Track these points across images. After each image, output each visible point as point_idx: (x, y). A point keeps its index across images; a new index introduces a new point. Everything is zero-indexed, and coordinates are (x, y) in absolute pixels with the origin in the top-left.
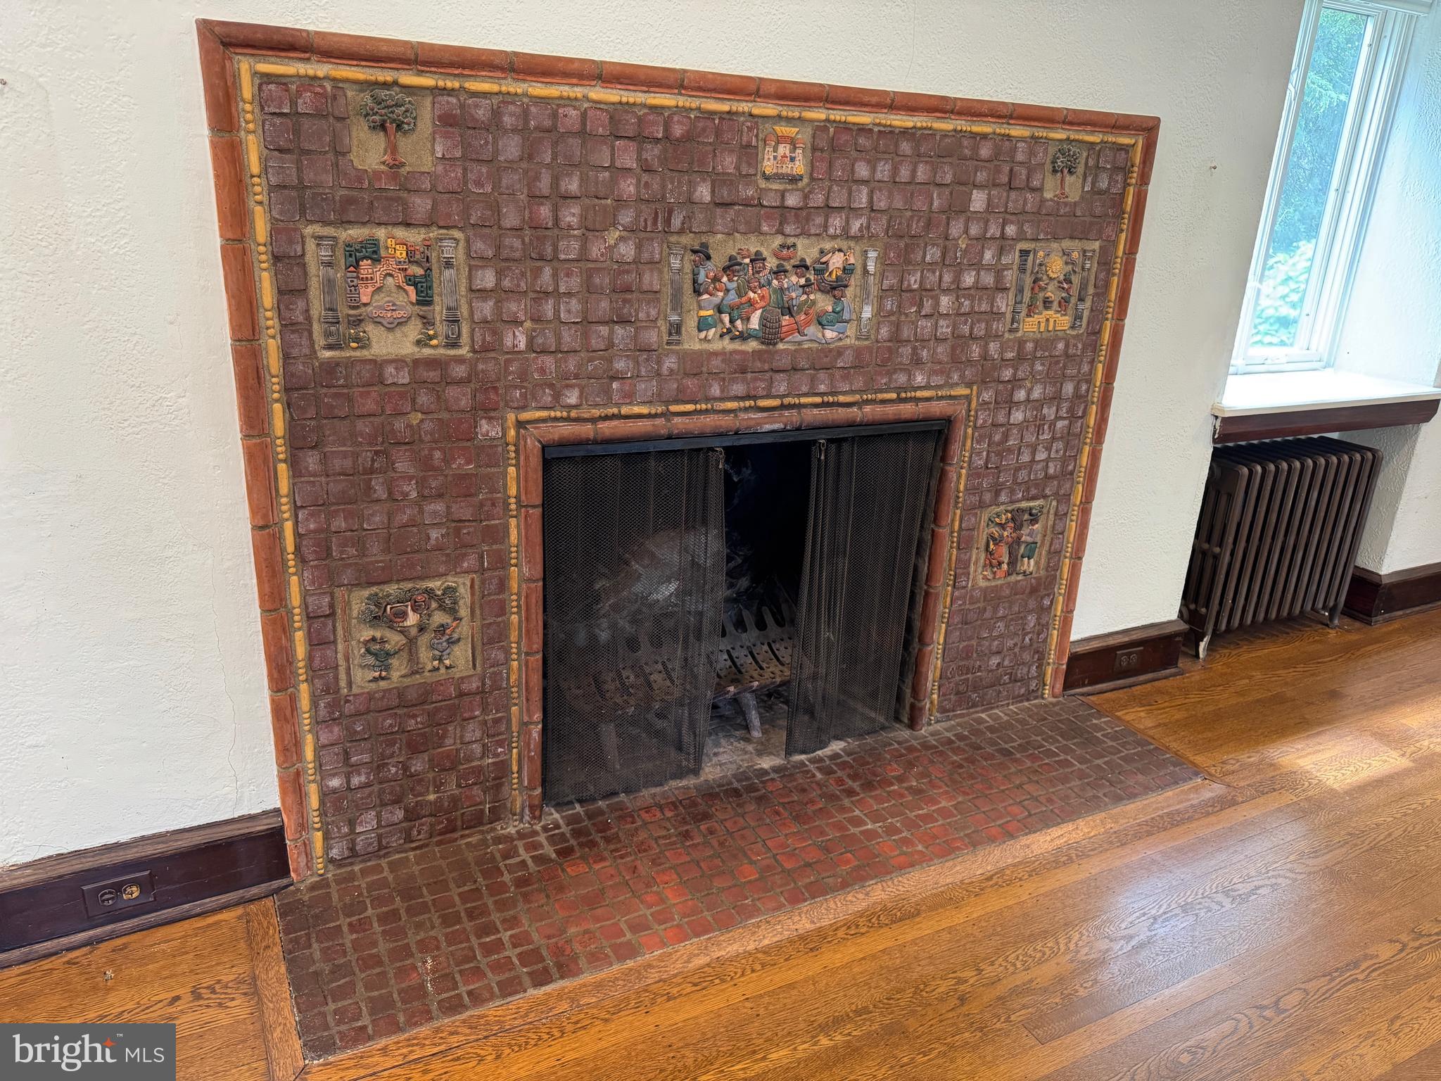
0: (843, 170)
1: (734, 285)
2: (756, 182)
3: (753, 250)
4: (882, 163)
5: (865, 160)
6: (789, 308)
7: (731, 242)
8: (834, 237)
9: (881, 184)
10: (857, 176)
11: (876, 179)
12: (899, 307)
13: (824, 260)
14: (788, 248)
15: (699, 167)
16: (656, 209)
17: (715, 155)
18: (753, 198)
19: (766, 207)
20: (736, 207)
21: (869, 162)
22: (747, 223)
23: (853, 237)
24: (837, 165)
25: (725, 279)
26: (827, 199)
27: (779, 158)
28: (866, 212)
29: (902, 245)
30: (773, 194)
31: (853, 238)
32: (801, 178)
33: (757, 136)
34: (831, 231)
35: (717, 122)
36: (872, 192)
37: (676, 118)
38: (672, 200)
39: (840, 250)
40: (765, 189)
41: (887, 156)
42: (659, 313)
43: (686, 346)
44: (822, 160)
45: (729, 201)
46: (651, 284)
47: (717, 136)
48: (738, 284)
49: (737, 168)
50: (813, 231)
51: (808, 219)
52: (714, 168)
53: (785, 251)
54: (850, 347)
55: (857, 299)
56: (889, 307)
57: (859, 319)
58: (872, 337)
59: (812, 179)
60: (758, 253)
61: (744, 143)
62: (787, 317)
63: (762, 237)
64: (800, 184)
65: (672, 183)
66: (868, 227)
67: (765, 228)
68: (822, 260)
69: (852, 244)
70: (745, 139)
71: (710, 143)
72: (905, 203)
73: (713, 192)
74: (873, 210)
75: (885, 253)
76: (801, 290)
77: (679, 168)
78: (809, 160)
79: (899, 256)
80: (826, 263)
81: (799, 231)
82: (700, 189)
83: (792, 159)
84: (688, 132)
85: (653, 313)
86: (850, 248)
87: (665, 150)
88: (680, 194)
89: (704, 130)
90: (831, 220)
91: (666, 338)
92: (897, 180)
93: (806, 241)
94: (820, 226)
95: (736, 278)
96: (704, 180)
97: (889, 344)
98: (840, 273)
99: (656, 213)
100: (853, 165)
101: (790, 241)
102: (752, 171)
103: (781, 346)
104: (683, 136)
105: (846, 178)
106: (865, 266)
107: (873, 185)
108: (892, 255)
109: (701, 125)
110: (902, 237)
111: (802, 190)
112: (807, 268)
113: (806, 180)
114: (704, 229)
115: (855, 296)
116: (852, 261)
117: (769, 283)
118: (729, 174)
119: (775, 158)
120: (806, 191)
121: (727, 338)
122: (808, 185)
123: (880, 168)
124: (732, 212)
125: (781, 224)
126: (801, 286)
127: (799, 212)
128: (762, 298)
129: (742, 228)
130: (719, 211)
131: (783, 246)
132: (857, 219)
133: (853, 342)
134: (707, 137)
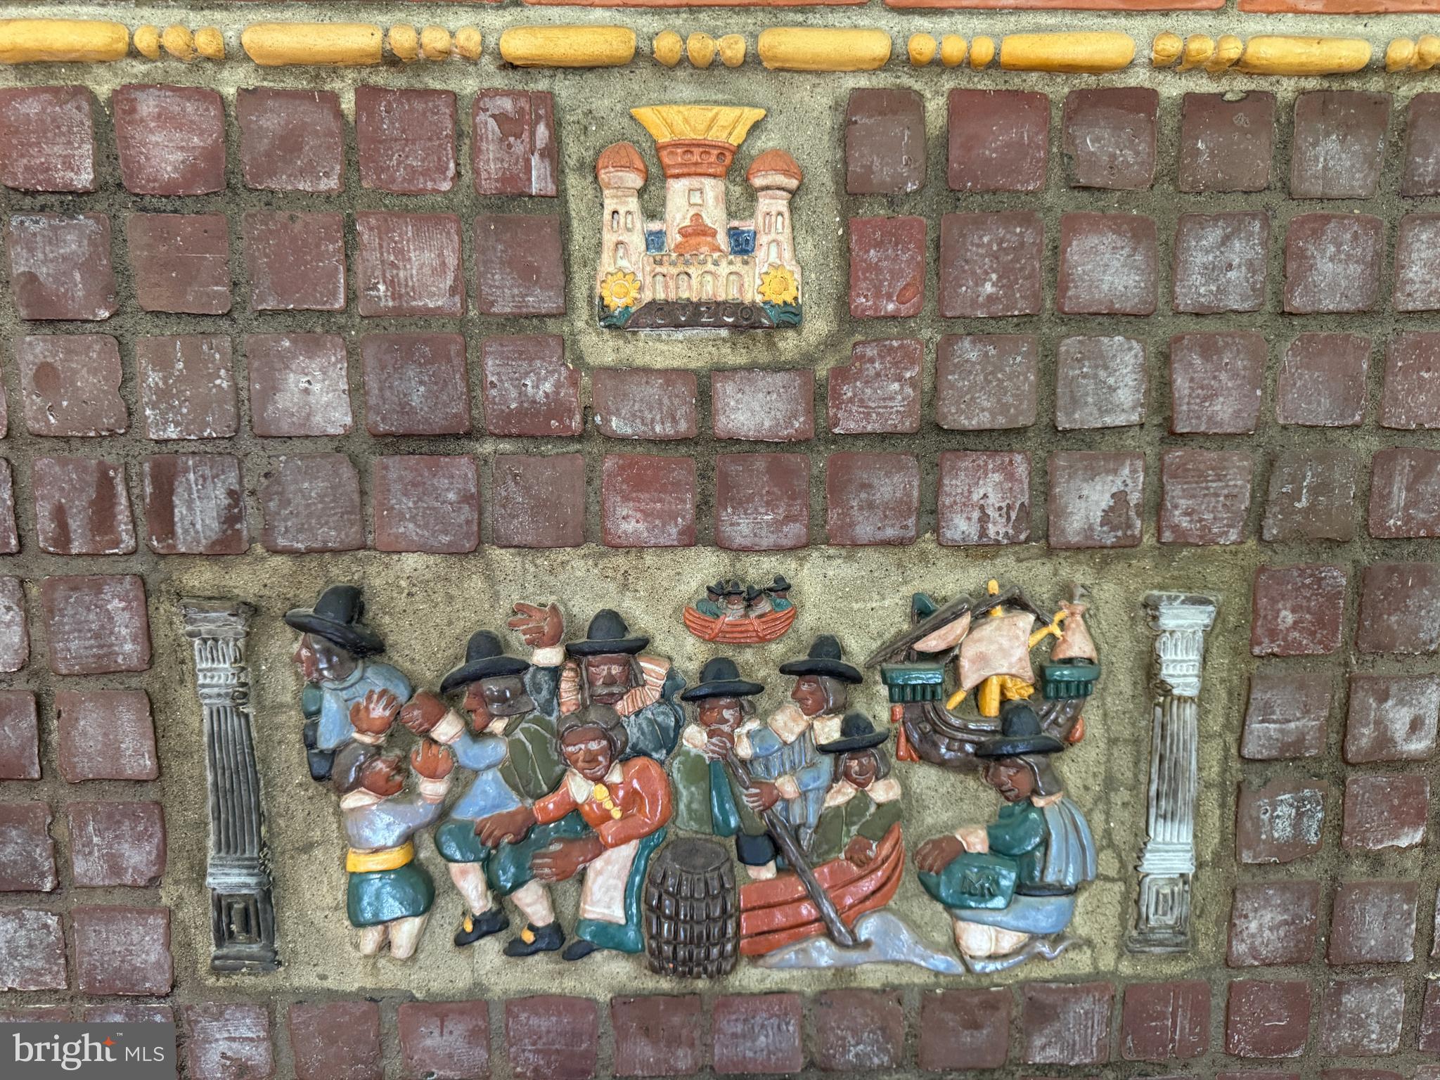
0: (1007, 275)
1: (498, 750)
2: (567, 344)
3: (585, 608)
4: (1213, 236)
5: (1118, 224)
6: (771, 837)
7: (477, 582)
8: (983, 549)
9: (1210, 325)
10: (1080, 296)
11: (1185, 301)
12: (1337, 826)
13: (932, 643)
14: (751, 598)
15: (282, 293)
16: (103, 471)
17: (351, 245)
18: (556, 408)
19: (623, 440)
20: (487, 447)
21: (1140, 232)
22: (540, 508)
23: (1078, 549)
24: (973, 252)
25: (447, 729)
26: (932, 398)
27: (674, 238)
28: (1147, 443)
29: (1339, 576)
30: (653, 390)
31: (1083, 550)
32: (790, 317)
33: (553, 153)
34: (962, 526)
35: (348, 103)
36: (1165, 359)
37: (147, 106)
38: (172, 432)
39: (1015, 603)
40: (613, 372)
41: (1236, 203)
42: (162, 858)
43: (306, 978)
44: (892, 236)
45: (438, 422)
46: (112, 750)
47: (350, 164)
48: (515, 746)
49: (465, 288)
50: (865, 530)
51: (836, 486)
52: (351, 298)
53: (733, 613)
54: (1094, 983)
55: (1122, 795)
56: (1282, 830)
57: (1132, 878)
58: (1205, 945)
59: (847, 317)
60: (612, 620)
61: (488, 186)
62: (767, 872)
63: (621, 561)
64: (789, 344)
65: (163, 363)
66: (1156, 507)
67: (629, 527)
68: (920, 646)
69: (1081, 575)
70: (492, 163)
71: (328, 197)
72: (1348, 401)
73: (356, 391)
74: (1171, 436)
75: (1252, 612)
76: (827, 762)
77: (191, 303)
78: (829, 244)
79: (1322, 623)
80: (948, 658)
81: (795, 530)
82: (294, 381)
83: (742, 245)
84: (210, 155)
85: (137, 858)
86: (1066, 592)
87: (114, 237)
88: (202, 407)
89: (289, 143)
90: (954, 485)
91: (207, 948)
92: (1298, 302)
93: (841, 570)
94: (900, 509)
95: (498, 726)
96: (312, 345)
97: (1291, 975)
98: (1021, 691)
99: (105, 485)
100: (1057, 251)
101: (760, 569)
102: (541, 300)
103: (749, 978)
104: (192, 173)
105: (1023, 307)
106: (1149, 667)
107: (1165, 328)
108: (1287, 617)
109: (271, 121)
110: (1332, 543)
111: (801, 367)
112: (850, 678)
113: (818, 326)
114: (330, 535)
115: (1110, 783)
116: (1078, 645)
117: (669, 740)
118: (428, 315)
119: (654, 241)
120: (822, 371)
121: (490, 949)
122: (831, 343)
123: (1199, 259)
124: (463, 466)
125: (703, 507)
126: (823, 750)
127: (794, 459)
128: (631, 800)
129: (522, 527)
130: (396, 468)
131: (722, 591)
132: (1092, 474)
133: (1107, 961)
134: (309, 171)
